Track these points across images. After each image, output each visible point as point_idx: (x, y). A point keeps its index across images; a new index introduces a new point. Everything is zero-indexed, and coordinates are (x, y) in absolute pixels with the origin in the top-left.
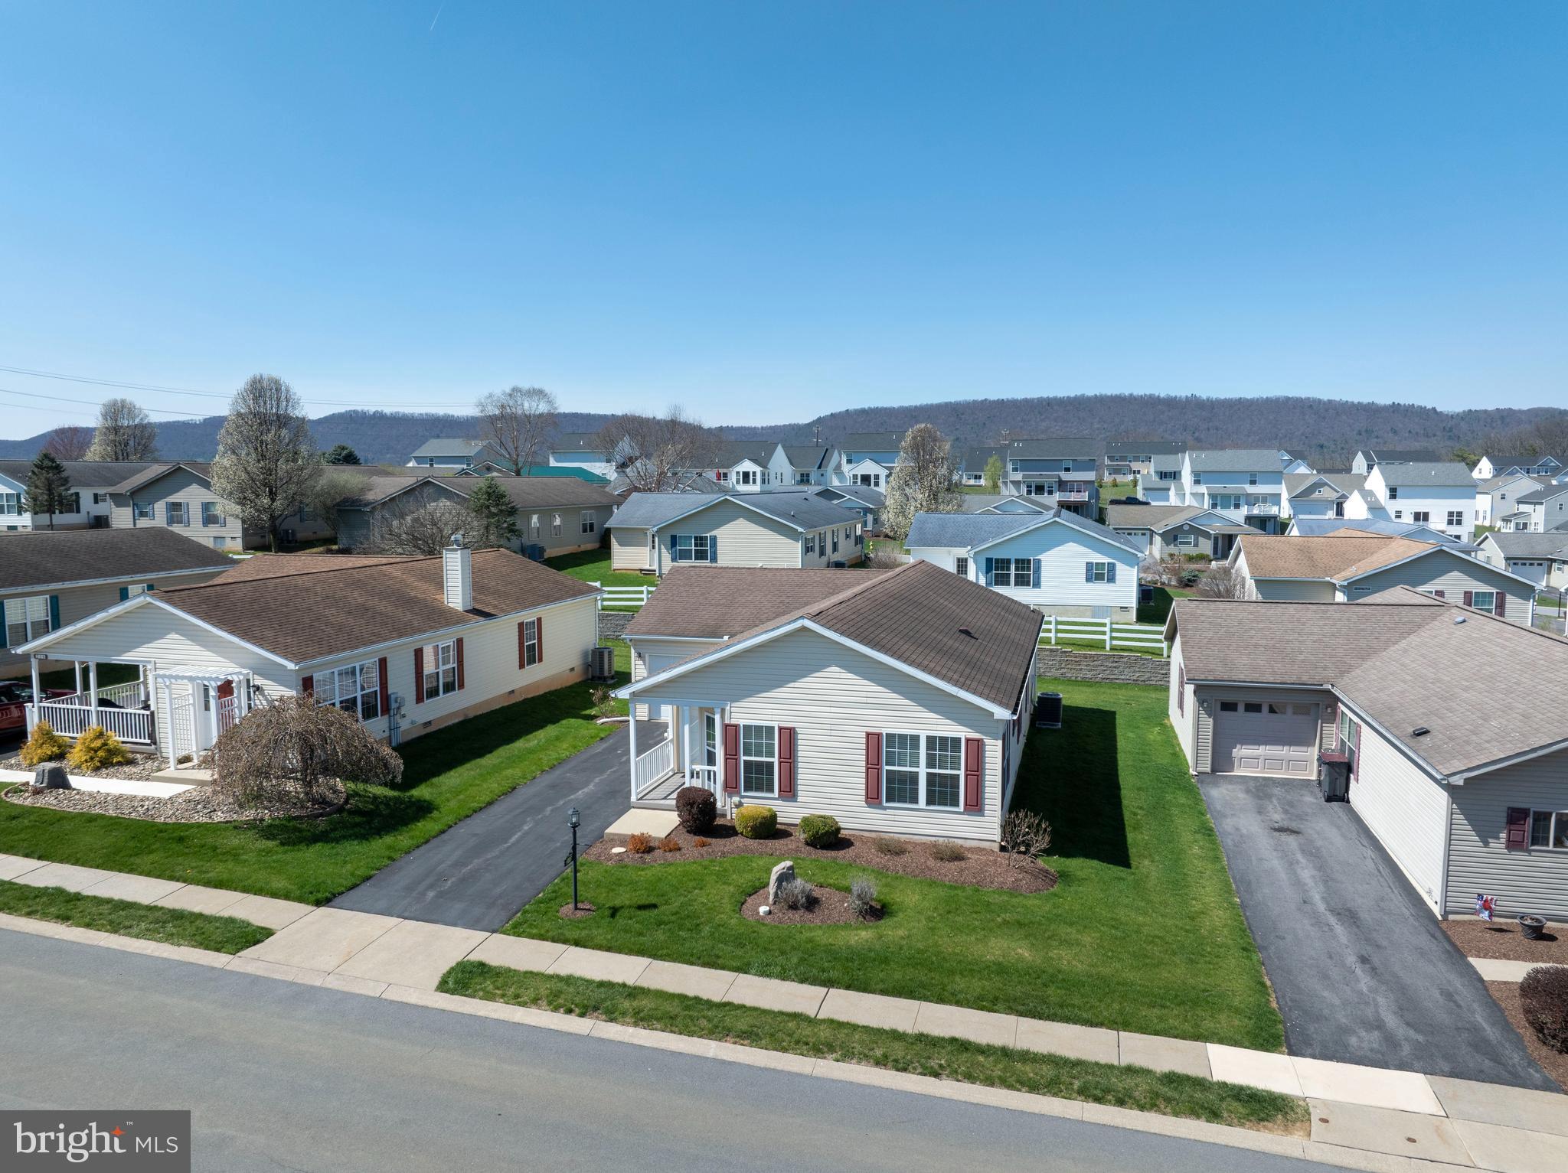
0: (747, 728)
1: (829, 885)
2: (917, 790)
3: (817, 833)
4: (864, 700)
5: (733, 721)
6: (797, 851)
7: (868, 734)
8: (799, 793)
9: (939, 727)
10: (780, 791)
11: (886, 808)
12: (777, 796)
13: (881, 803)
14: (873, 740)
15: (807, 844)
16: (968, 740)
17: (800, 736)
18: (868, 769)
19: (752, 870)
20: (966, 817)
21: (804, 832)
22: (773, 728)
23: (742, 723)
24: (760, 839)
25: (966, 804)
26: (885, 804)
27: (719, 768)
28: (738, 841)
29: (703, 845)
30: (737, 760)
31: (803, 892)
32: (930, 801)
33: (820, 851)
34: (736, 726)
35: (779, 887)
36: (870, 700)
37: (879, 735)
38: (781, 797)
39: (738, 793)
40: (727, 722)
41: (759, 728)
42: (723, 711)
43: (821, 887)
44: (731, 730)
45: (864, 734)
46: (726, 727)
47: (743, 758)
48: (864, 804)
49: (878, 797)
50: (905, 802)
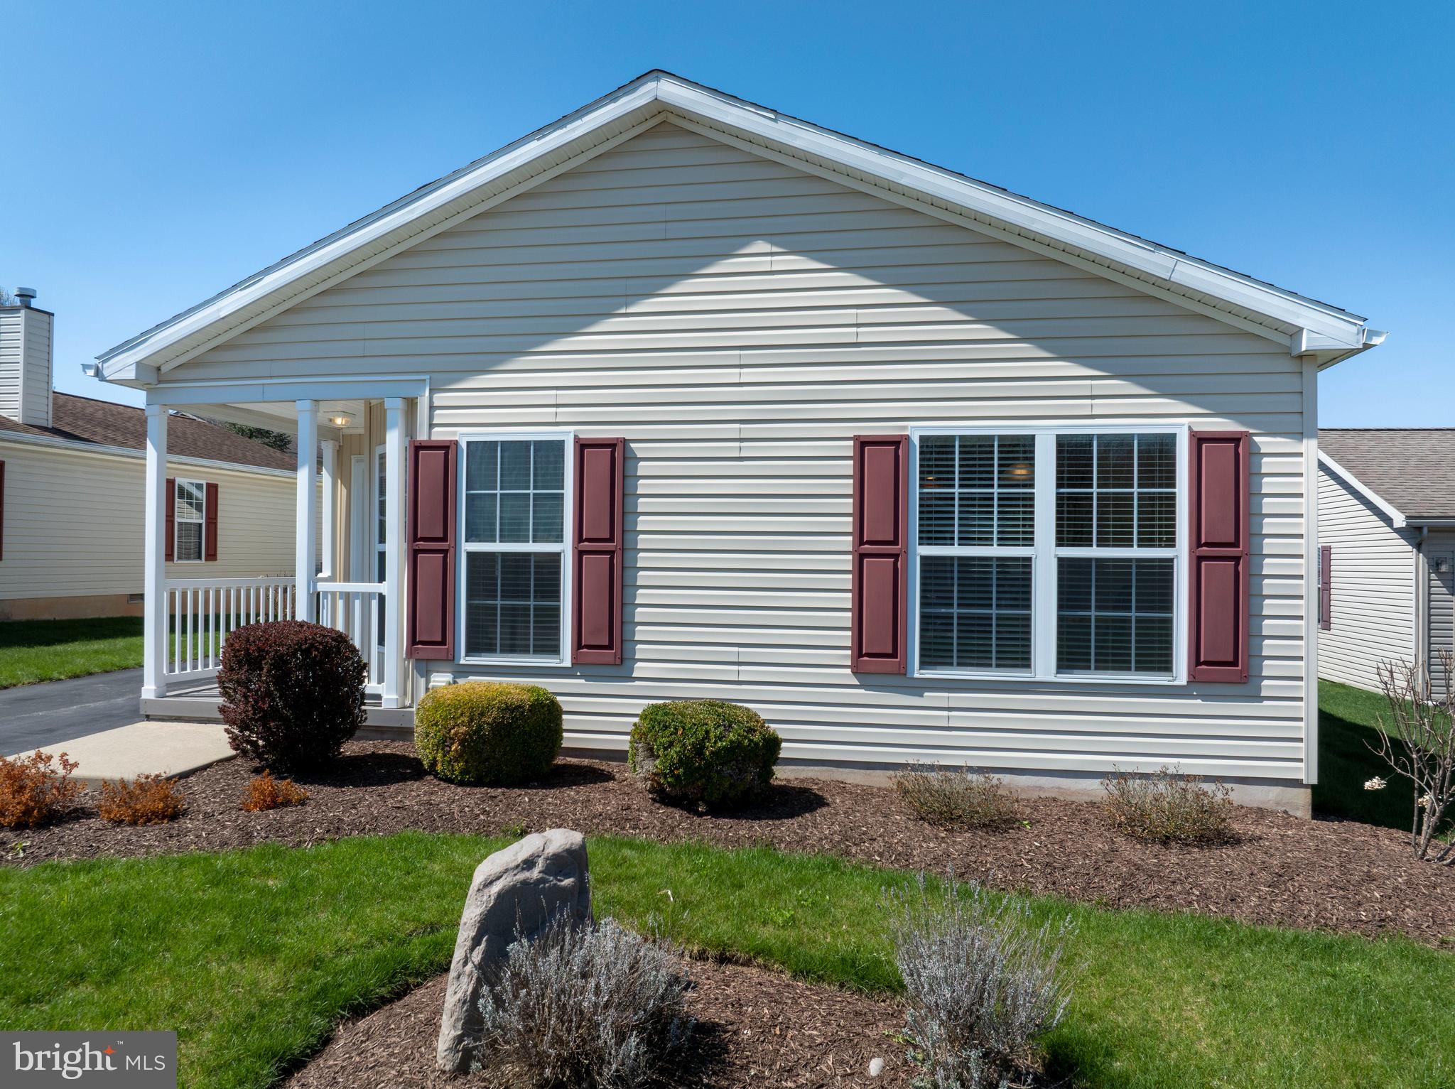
0: (482, 451)
1: (761, 954)
2: (1026, 622)
3: (699, 749)
4: (848, 335)
5: (440, 435)
6: (620, 823)
7: (863, 444)
8: (641, 651)
9: (1101, 406)
10: (578, 644)
11: (920, 687)
12: (567, 663)
13: (903, 671)
14: (879, 460)
15: (662, 796)
16: (1200, 441)
17: (643, 468)
18: (861, 558)
19: (416, 887)
20: (1195, 705)
21: (651, 754)
22: (559, 445)
23: (463, 436)
24: (495, 784)
25: (1196, 659)
26: (918, 673)
27: (395, 587)
28: (414, 793)
29: (275, 802)
30: (447, 556)
31: (628, 996)
32: (1070, 657)
33: (708, 822)
34: (447, 448)
35: (489, 971)
36: (867, 334)
37: (896, 443)
38: (580, 667)
39: (449, 659)
40: (422, 436)
41: (517, 450)
42: (411, 404)
43: (723, 959)
44: (431, 462)
45: (848, 448)
46: (417, 450)
47: (467, 547)
48: (846, 675)
49: (895, 651)
50: (984, 663)
